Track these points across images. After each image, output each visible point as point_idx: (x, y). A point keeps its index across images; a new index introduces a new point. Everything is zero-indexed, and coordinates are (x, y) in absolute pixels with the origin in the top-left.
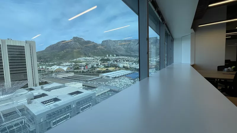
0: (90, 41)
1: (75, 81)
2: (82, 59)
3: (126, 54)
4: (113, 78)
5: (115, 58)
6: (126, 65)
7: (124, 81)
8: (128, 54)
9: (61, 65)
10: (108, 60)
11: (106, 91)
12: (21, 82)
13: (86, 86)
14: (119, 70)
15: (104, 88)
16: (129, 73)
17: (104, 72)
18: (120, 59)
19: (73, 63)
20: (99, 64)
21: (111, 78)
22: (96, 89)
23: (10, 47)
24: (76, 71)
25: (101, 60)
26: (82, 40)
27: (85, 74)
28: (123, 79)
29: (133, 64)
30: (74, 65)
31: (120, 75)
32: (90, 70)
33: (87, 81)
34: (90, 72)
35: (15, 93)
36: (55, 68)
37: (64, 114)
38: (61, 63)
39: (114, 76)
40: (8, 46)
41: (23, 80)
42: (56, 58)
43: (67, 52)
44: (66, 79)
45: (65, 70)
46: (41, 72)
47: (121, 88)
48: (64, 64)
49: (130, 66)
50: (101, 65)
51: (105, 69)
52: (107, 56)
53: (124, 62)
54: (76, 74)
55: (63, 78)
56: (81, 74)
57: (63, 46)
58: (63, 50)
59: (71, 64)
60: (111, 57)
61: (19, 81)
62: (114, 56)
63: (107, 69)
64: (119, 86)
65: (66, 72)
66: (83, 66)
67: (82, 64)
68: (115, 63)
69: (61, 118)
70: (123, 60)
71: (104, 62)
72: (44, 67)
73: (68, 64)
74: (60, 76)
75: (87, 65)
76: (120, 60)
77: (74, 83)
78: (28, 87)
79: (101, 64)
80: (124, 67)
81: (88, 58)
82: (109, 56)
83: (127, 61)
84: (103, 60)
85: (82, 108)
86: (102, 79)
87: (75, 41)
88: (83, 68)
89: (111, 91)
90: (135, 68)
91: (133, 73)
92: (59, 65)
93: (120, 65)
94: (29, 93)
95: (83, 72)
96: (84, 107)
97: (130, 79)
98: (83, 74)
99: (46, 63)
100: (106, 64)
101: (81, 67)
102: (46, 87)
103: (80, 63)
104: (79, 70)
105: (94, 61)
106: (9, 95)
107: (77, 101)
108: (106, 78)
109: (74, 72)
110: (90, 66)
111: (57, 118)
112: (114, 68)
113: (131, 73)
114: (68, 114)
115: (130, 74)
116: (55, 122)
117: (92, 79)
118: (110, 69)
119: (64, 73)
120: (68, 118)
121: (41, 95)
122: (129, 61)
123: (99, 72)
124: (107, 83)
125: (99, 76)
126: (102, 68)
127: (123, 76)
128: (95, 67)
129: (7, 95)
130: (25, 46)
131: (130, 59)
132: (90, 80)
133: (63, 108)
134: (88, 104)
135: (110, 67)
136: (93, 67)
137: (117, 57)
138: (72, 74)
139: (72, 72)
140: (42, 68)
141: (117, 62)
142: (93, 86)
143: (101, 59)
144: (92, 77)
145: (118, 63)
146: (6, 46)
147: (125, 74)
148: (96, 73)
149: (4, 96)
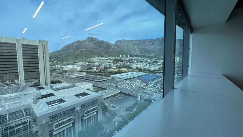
0: (104, 41)
1: (86, 81)
2: (95, 59)
3: (140, 55)
4: (124, 79)
5: (129, 59)
6: (139, 66)
7: (136, 83)
8: (142, 54)
9: (75, 65)
10: (121, 60)
11: (116, 93)
12: (32, 80)
13: (96, 87)
14: (132, 71)
15: (114, 90)
16: (142, 74)
17: (116, 73)
18: (133, 59)
19: (87, 63)
20: (112, 65)
21: (122, 80)
22: (106, 90)
23: (24, 46)
24: (88, 70)
25: (114, 61)
26: (96, 40)
27: (97, 75)
28: (135, 81)
29: (146, 65)
30: (87, 65)
31: (132, 77)
32: (102, 70)
33: (98, 82)
34: (103, 73)
35: (24, 91)
36: (69, 67)
37: (68, 117)
38: (76, 62)
39: (126, 78)
40: (22, 45)
41: (33, 79)
42: (71, 58)
43: (81, 52)
44: (78, 78)
45: (78, 70)
46: (56, 71)
47: (132, 91)
48: (78, 64)
49: (143, 67)
50: (114, 66)
51: (118, 70)
52: (121, 57)
53: (138, 63)
54: (88, 74)
55: (76, 77)
56: (93, 74)
57: (78, 46)
58: (78, 50)
59: (85, 64)
60: (124, 58)
61: (30, 79)
62: (127, 57)
63: (119, 70)
64: (129, 89)
65: (79, 72)
66: (96, 66)
67: (95, 64)
68: (129, 64)
69: (64, 120)
70: (137, 61)
71: (116, 63)
72: (59, 66)
73: (81, 63)
74: (73, 76)
75: (100, 65)
76: (133, 61)
77: (84, 83)
78: (40, 85)
79: (113, 64)
80: (137, 68)
81: (101, 58)
82: (122, 56)
83: (141, 62)
84: (116, 61)
85: (87, 111)
86: (113, 80)
87: (89, 41)
88: (96, 68)
89: (121, 93)
90: (149, 69)
91: (146, 75)
92: (73, 65)
93: (133, 66)
94: (38, 92)
95: (95, 72)
96: (89, 110)
97: (142, 82)
98: (95, 75)
99: (61, 62)
100: (119, 64)
101: (94, 67)
102: (56, 86)
103: (94, 63)
104: (91, 70)
105: (106, 61)
106: (19, 93)
107: (82, 104)
108: (117, 79)
109: (87, 72)
110: (102, 66)
111: (59, 121)
112: (126, 69)
113: (144, 75)
114: (72, 117)
115: (142, 76)
116: (58, 125)
117: (103, 80)
118: (122, 70)
119: (76, 73)
120: (71, 121)
121: (48, 94)
122: (142, 62)
123: (111, 73)
124: (118, 84)
125: (110, 77)
126: (114, 68)
127: (135, 78)
128: (107, 68)
129: (17, 94)
130: (38, 45)
131: (144, 60)
132: (100, 80)
133: (66, 111)
134: (94, 108)
135: (123, 68)
136: (105, 67)
137: (130, 58)
138: (84, 74)
139: (84, 71)
140: (58, 67)
141: (130, 63)
142: (103, 88)
143: (114, 59)
144: (104, 77)
145: (132, 63)
146: (21, 45)
147: (137, 76)
148: (108, 74)
149: (13, 94)
